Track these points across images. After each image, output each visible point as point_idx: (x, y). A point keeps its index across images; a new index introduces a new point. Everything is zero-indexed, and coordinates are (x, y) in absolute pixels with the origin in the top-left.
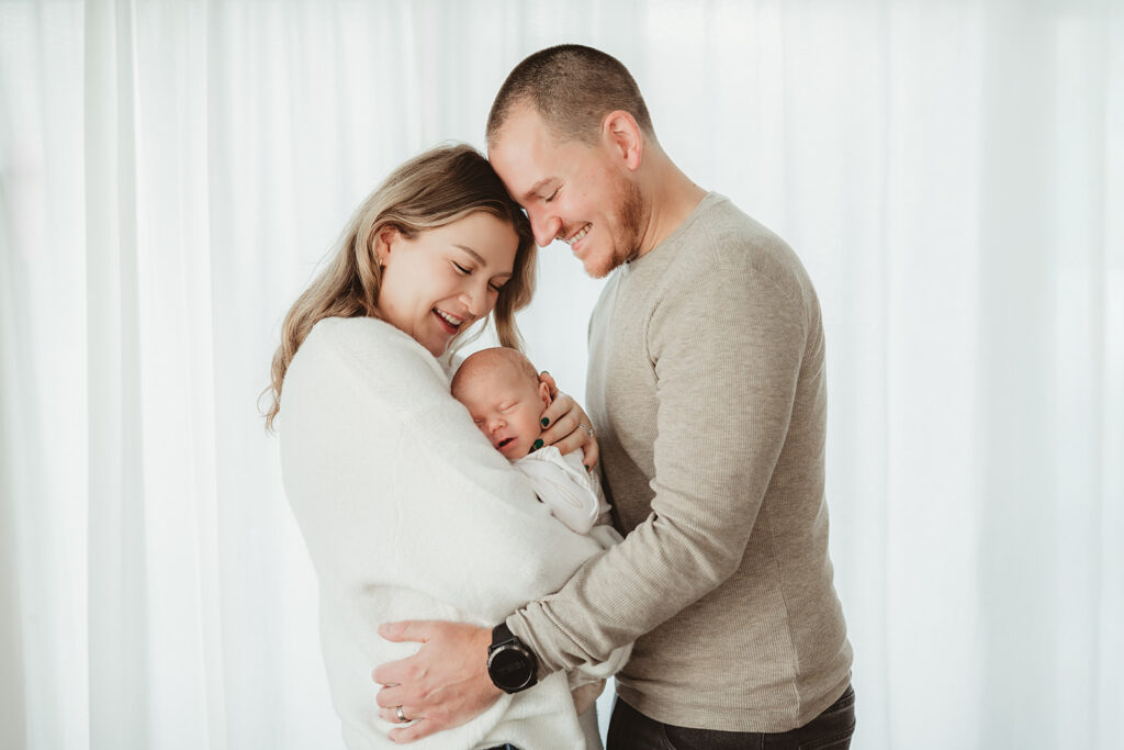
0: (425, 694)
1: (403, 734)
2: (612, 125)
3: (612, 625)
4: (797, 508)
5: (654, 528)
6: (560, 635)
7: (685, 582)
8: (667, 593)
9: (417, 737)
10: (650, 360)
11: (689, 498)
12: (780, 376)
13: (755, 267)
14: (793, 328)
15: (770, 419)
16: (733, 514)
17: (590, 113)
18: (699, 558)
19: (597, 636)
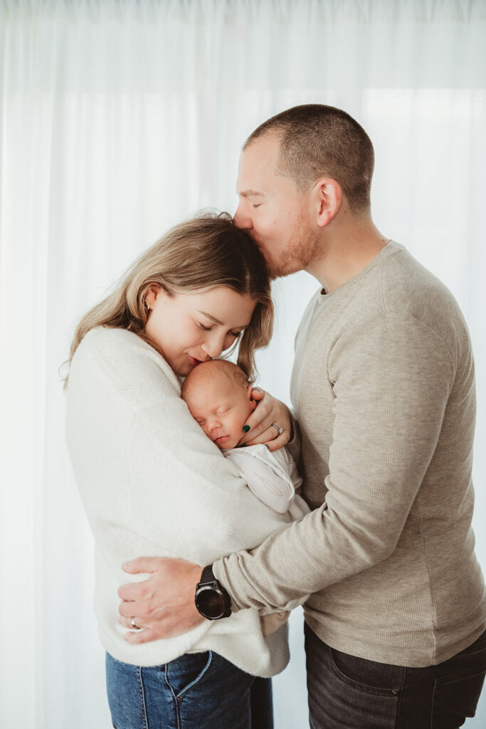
0: (151, 611)
1: (134, 637)
2: (323, 186)
3: (285, 585)
4: (442, 499)
5: (323, 516)
6: (248, 586)
7: (344, 562)
8: (329, 568)
9: (142, 642)
10: (330, 382)
11: (351, 498)
12: (430, 406)
13: (415, 316)
14: (445, 365)
15: (420, 440)
16: (386, 513)
17: (315, 168)
18: (355, 545)
19: (275, 591)
